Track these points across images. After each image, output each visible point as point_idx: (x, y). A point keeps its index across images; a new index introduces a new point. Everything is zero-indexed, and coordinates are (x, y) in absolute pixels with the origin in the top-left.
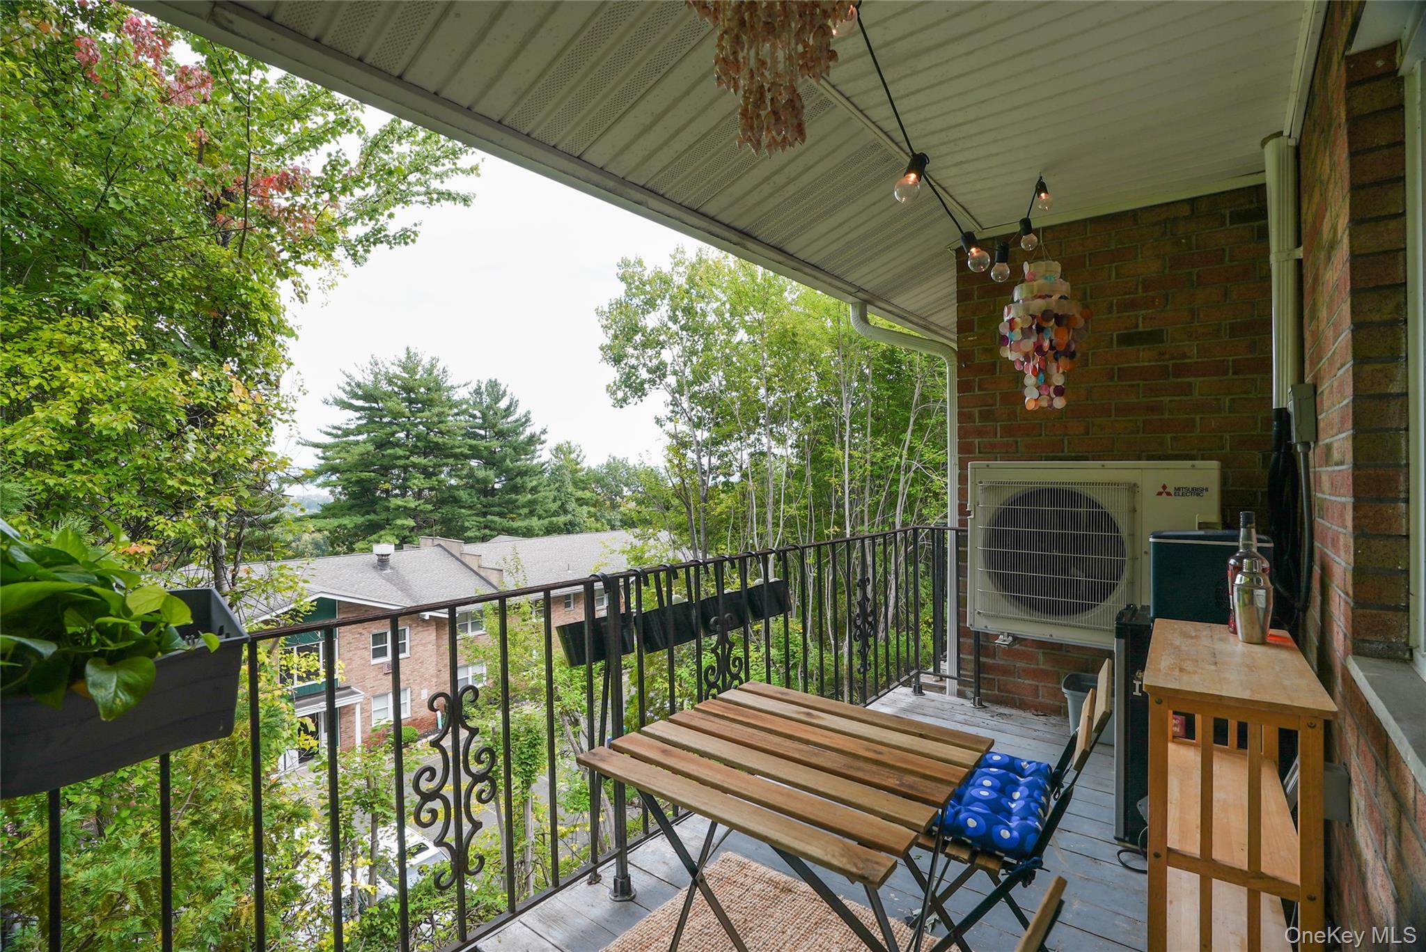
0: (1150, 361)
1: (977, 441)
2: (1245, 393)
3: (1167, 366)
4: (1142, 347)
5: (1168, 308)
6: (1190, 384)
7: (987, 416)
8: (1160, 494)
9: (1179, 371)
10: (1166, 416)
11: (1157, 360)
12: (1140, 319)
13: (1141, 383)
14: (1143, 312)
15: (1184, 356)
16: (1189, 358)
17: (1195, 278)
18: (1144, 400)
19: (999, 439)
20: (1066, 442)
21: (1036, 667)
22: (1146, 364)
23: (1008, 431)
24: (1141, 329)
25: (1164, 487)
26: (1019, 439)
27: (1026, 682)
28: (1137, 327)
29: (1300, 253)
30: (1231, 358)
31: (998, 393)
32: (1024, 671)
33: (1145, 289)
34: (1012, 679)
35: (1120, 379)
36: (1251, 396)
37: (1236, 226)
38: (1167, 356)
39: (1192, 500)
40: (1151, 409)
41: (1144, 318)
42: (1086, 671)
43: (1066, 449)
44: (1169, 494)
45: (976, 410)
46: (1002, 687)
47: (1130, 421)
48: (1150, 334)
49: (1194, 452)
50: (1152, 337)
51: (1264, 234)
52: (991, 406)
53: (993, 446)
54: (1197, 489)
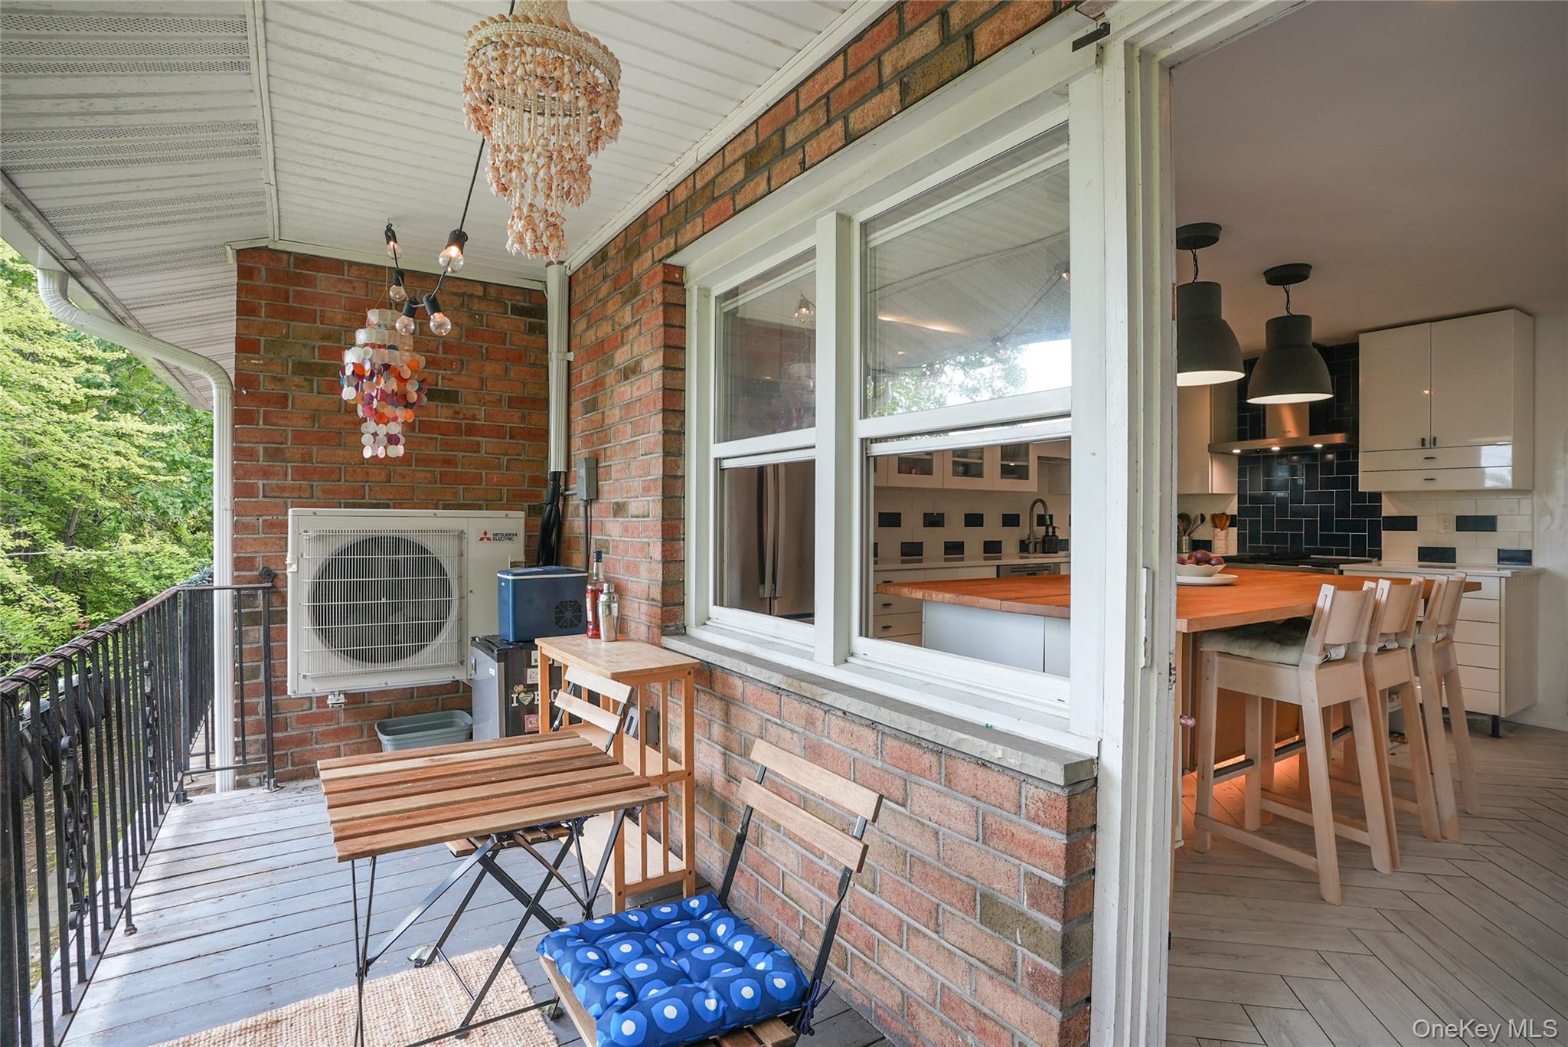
0: (447, 418)
1: (260, 483)
2: (518, 455)
3: (461, 424)
4: (440, 404)
5: (463, 373)
6: (478, 443)
7: (274, 454)
8: (482, 539)
9: (471, 430)
10: (459, 469)
11: (453, 419)
12: (440, 377)
13: (439, 437)
14: (442, 372)
15: (474, 418)
16: (478, 420)
17: (484, 351)
18: (442, 453)
19: (289, 482)
20: (367, 488)
21: (336, 727)
22: (443, 420)
23: (300, 474)
24: (440, 387)
25: (485, 533)
26: (315, 484)
27: (325, 746)
28: (437, 385)
29: (571, 356)
30: (508, 425)
31: (289, 430)
32: (323, 734)
33: (445, 352)
34: (310, 747)
35: (420, 431)
36: (522, 458)
37: (515, 317)
38: (461, 415)
39: (506, 545)
40: (447, 462)
41: (443, 378)
42: (390, 717)
43: (367, 497)
44: (489, 539)
45: (261, 447)
46: (296, 760)
47: (430, 471)
48: (447, 392)
49: (481, 502)
50: (450, 397)
51: (543, 331)
52: (281, 443)
53: (282, 489)
54: (510, 534)
